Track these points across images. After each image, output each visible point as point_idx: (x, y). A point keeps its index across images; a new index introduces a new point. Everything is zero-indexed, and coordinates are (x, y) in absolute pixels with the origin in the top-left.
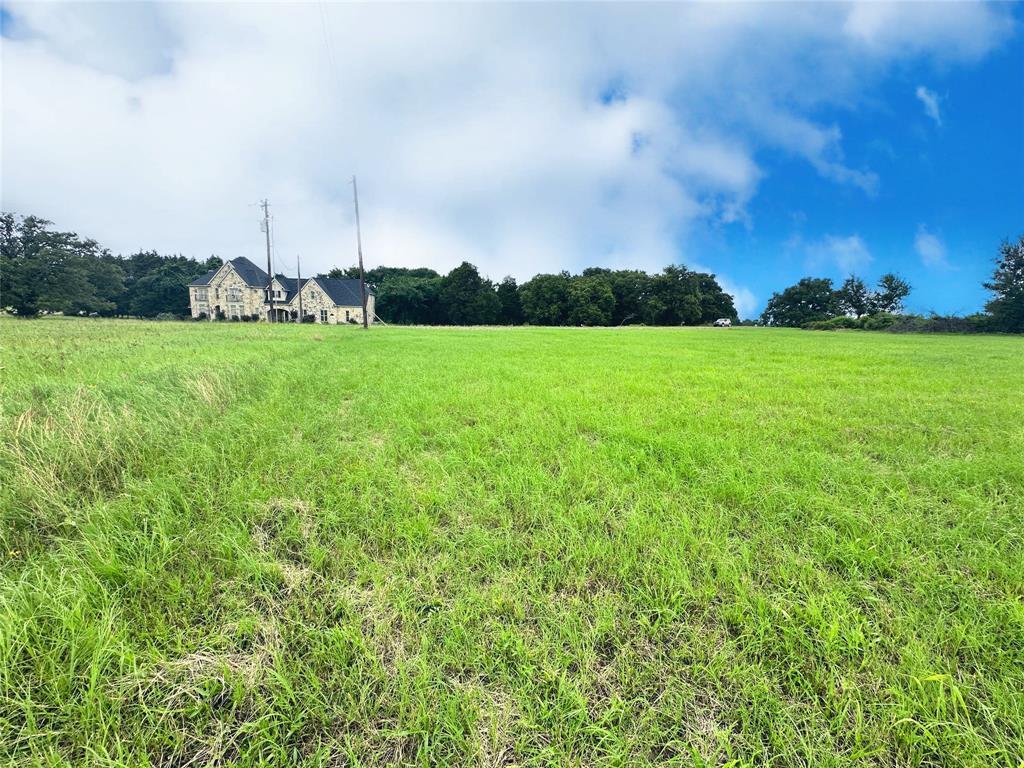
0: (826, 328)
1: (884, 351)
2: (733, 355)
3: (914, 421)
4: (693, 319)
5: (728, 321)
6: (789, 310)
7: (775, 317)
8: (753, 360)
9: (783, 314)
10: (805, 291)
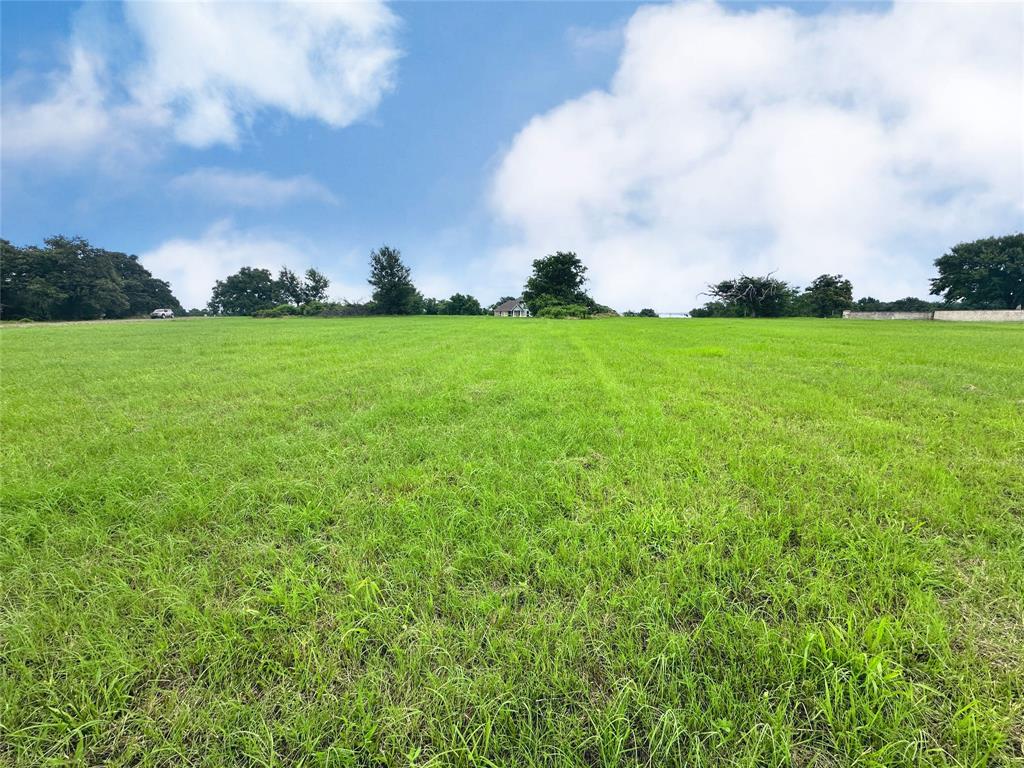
0: (274, 316)
2: (179, 351)
4: (118, 311)
5: (170, 312)
6: (237, 299)
7: (224, 306)
9: (231, 303)
10: (248, 280)
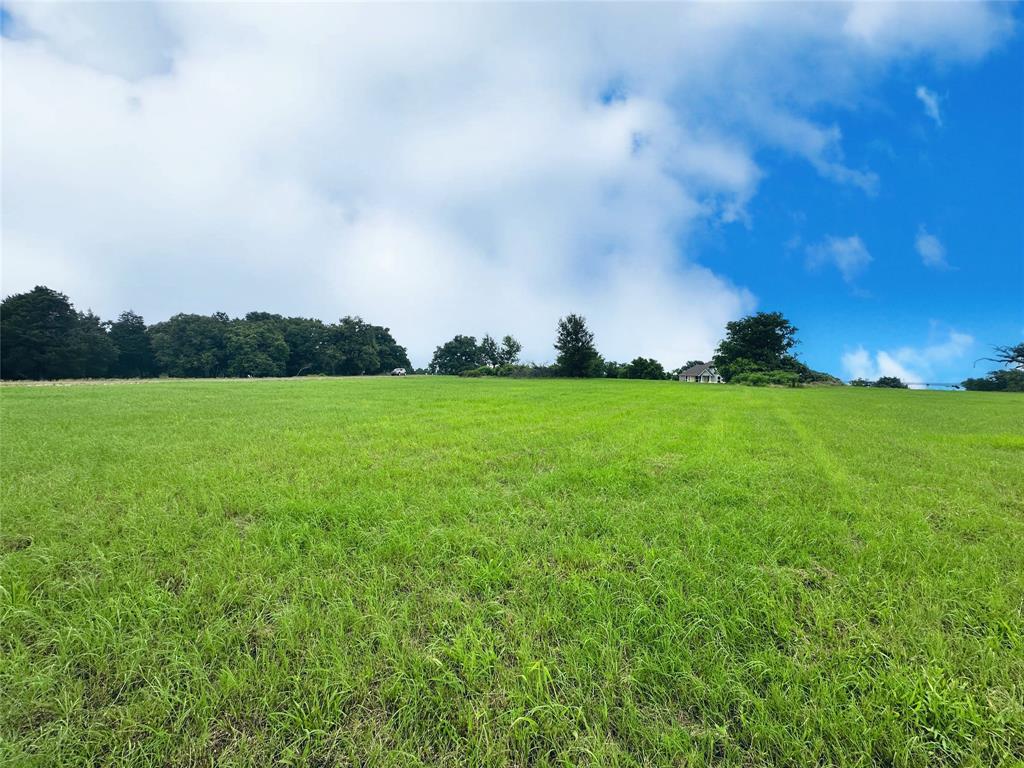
0: (475, 375)
1: (509, 394)
2: (406, 404)
3: (525, 447)
4: (373, 369)
5: (404, 371)
6: (450, 360)
7: (440, 367)
8: (421, 407)
9: (445, 364)
10: (459, 346)
